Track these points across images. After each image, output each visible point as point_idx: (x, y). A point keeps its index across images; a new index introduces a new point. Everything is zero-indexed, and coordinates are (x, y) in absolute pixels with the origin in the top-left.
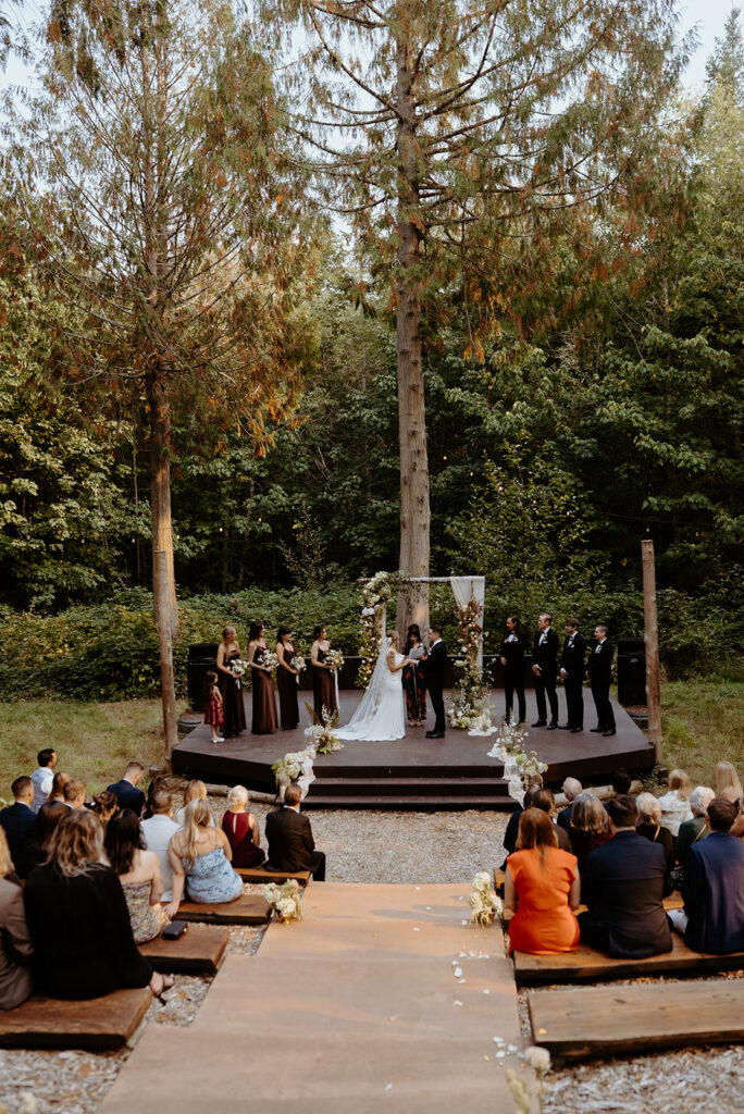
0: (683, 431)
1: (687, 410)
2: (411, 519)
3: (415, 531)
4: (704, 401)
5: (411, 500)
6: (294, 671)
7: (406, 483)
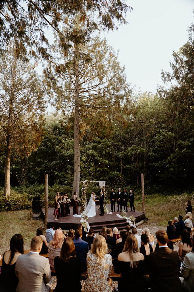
0: (102, 156)
1: (104, 152)
2: (77, 170)
3: (78, 172)
4: (107, 151)
5: (77, 166)
6: (68, 203)
7: (76, 162)
